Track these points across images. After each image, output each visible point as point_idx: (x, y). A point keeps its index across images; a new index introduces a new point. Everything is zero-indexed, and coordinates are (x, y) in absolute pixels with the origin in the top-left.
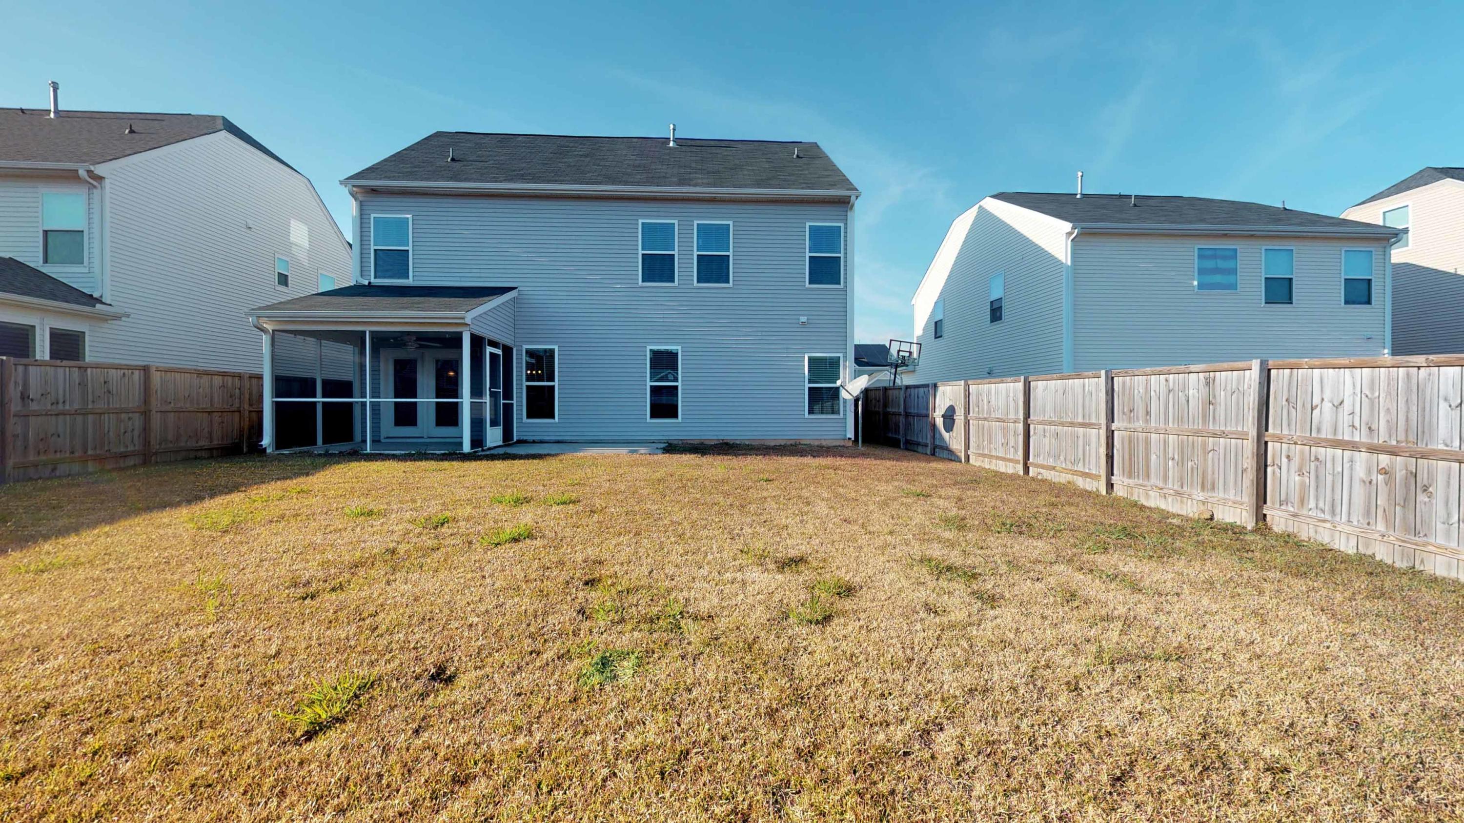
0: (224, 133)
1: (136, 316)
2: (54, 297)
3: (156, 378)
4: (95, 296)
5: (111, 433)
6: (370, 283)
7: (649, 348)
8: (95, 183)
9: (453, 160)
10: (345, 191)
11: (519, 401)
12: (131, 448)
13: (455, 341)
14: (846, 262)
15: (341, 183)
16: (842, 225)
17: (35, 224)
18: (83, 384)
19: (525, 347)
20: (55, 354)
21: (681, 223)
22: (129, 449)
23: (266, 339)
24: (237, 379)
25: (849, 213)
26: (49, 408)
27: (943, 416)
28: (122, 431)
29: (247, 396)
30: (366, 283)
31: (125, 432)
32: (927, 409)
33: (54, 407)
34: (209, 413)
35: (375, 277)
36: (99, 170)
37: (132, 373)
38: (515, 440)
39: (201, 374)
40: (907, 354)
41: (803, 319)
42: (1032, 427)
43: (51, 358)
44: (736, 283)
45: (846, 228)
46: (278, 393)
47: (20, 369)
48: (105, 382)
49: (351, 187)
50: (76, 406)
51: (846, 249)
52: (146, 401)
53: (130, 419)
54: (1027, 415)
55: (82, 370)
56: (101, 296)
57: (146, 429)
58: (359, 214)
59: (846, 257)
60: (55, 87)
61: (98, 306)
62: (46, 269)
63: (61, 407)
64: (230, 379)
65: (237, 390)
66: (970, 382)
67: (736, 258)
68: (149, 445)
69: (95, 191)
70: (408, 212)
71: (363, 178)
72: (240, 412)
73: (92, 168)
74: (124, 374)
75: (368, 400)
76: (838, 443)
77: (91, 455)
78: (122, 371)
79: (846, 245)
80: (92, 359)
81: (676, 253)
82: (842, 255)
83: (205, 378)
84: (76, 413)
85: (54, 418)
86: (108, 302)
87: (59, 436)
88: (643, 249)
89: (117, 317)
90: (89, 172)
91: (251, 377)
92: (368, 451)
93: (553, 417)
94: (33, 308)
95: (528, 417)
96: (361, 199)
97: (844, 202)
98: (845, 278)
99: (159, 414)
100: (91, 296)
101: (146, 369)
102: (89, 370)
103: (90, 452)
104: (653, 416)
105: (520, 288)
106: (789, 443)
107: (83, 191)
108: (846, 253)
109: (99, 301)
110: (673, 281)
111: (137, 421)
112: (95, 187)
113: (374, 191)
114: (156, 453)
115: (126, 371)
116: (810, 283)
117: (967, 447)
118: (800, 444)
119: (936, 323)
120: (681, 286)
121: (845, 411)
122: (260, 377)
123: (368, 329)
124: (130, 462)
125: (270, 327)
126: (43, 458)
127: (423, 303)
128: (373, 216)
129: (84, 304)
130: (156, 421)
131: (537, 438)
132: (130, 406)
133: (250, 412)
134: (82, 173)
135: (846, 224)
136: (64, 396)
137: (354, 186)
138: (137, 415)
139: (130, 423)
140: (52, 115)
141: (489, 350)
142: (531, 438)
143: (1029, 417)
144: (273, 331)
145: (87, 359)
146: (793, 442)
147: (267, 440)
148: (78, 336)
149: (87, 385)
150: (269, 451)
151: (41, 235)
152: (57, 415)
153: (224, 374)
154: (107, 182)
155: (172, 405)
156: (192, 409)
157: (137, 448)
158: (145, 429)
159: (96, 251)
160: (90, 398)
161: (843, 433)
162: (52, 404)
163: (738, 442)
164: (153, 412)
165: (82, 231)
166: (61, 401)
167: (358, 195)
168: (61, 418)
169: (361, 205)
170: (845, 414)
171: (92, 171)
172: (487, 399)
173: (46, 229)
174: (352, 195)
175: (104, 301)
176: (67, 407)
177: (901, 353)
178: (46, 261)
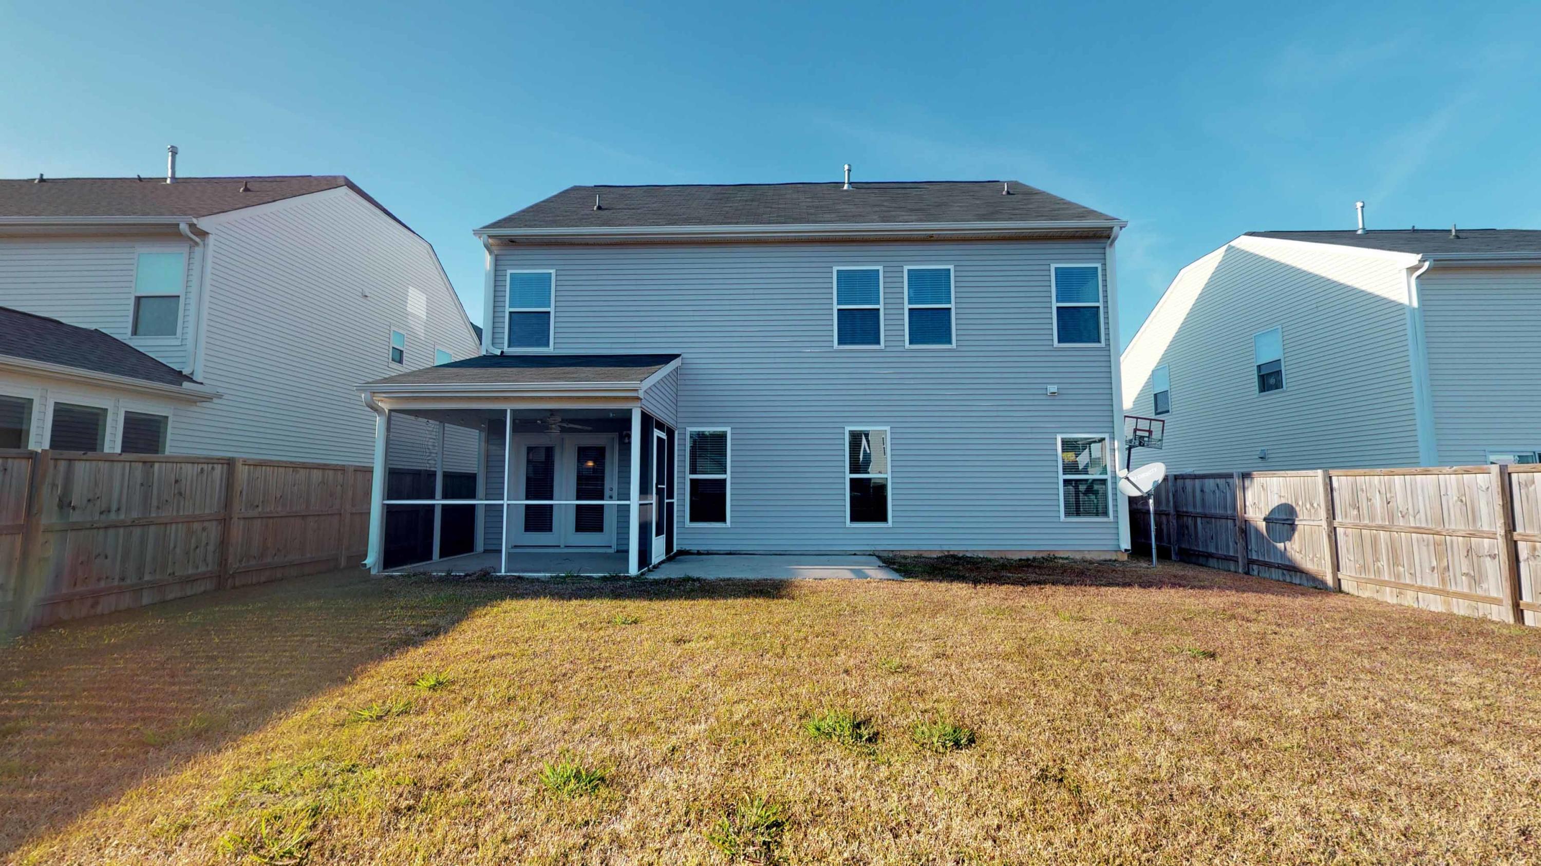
0: (344, 190)
1: (231, 398)
2: (133, 373)
3: (242, 473)
4: (184, 373)
5: (178, 550)
6: (502, 352)
7: (848, 429)
8: (197, 239)
9: (599, 208)
10: (479, 243)
11: (682, 500)
12: (203, 569)
13: (624, 421)
14: (1106, 313)
15: (477, 233)
16: (1099, 265)
17: (127, 290)
18: (147, 485)
19: (690, 429)
20: (128, 445)
21: (887, 269)
22: (199, 570)
23: (379, 422)
24: (339, 473)
25: (1108, 250)
26: (96, 518)
27: (1265, 519)
28: (193, 546)
29: (350, 493)
30: (498, 352)
31: (197, 547)
32: (1234, 507)
33: (103, 517)
34: (304, 517)
35: (509, 346)
36: (203, 223)
37: (213, 468)
38: (675, 550)
39: (295, 467)
40: (1147, 434)
41: (1053, 388)
42: (1521, 545)
43: (125, 449)
44: (960, 343)
45: (1104, 270)
46: (391, 491)
47: (62, 465)
48: (176, 481)
49: (485, 236)
50: (135, 515)
51: (1106, 297)
52: (228, 503)
53: (204, 529)
54: (1511, 525)
55: (149, 465)
56: (192, 374)
57: (224, 543)
58: (493, 267)
59: (1106, 307)
60: (174, 151)
61: (186, 385)
62: (137, 343)
63: (113, 516)
64: (331, 473)
65: (339, 487)
66: (1332, 472)
67: (959, 311)
68: (226, 565)
69: (196, 248)
70: (551, 266)
71: (500, 227)
72: (341, 514)
73: (195, 221)
74: (202, 469)
75: (505, 502)
76: (1108, 557)
77: (148, 582)
78: (200, 466)
79: (1105, 291)
80: (174, 450)
81: (881, 306)
82: (1100, 304)
83: (302, 473)
84: (133, 524)
85: (101, 532)
86: (199, 381)
87: (106, 557)
88: (838, 304)
89: (208, 398)
90: (192, 226)
91: (357, 470)
92: (503, 573)
93: (723, 519)
94: (107, 387)
95: (693, 519)
96: (496, 252)
97: (1100, 237)
98: (1107, 334)
99: (242, 522)
100: (180, 372)
101: (230, 463)
102: (157, 465)
103: (147, 578)
104: (853, 519)
105: (684, 356)
106: (1039, 556)
107: (184, 249)
108: (1106, 302)
109: (189, 379)
110: (878, 343)
111: (214, 530)
112: (196, 244)
113: (512, 242)
114: (233, 576)
115: (205, 466)
116: (1059, 341)
117: (1336, 567)
118: (1056, 558)
119: (1156, 395)
120: (888, 349)
121: (1116, 512)
122: (370, 471)
123: (509, 407)
124: (200, 588)
125: (386, 406)
126: (80, 589)
127: (573, 373)
128: (509, 272)
129: (171, 382)
130: (237, 531)
131: (702, 548)
132: (207, 511)
133: (352, 514)
134: (184, 227)
135: (1104, 264)
136: (119, 501)
137: (489, 236)
138: (214, 523)
139: (205, 534)
140: (168, 181)
141: (657, 433)
142: (694, 548)
143: (1514, 530)
144: (390, 411)
145: (167, 453)
146: (1045, 555)
147: (373, 558)
148: (160, 422)
149: (151, 486)
150: (373, 572)
151: (132, 302)
152: (106, 528)
153: (323, 467)
154: (211, 240)
155: (260, 509)
156: (284, 514)
157: (209, 569)
158: (222, 542)
159: (192, 319)
160: (155, 503)
161: (1115, 543)
162: (101, 513)
163: (969, 555)
164: (235, 520)
165: (179, 297)
166: (114, 507)
167: (493, 248)
168: (111, 532)
169: (496, 260)
170: (1116, 517)
171: (195, 225)
172: (654, 500)
173: (139, 294)
174: (487, 247)
175: (194, 379)
176: (122, 517)
177: (1138, 433)
178: (135, 332)
